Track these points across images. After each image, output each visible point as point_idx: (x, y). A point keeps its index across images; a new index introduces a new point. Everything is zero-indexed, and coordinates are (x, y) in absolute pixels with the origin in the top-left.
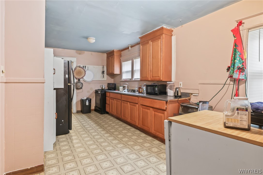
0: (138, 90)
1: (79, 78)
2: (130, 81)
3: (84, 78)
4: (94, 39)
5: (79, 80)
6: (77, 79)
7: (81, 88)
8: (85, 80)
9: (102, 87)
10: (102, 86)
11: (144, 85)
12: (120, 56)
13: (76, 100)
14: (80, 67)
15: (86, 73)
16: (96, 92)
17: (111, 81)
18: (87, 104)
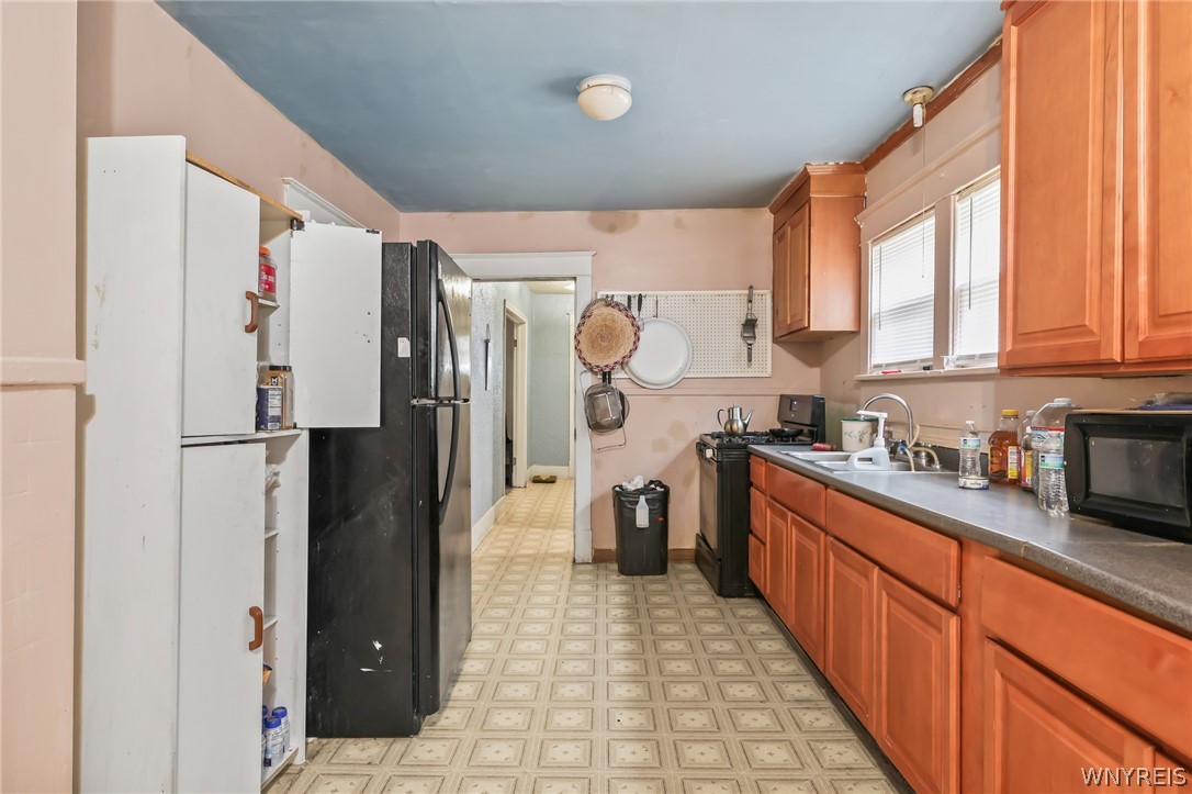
0: (984, 455)
1: (602, 364)
2: (926, 376)
3: (634, 363)
4: (624, 82)
5: (606, 376)
6: (596, 373)
7: (619, 424)
8: (637, 378)
9: (731, 421)
10: (731, 411)
11: (1051, 415)
12: (858, 202)
13: (592, 489)
14: (609, 302)
15: (641, 334)
16: (701, 446)
17: (805, 380)
18: (642, 517)
